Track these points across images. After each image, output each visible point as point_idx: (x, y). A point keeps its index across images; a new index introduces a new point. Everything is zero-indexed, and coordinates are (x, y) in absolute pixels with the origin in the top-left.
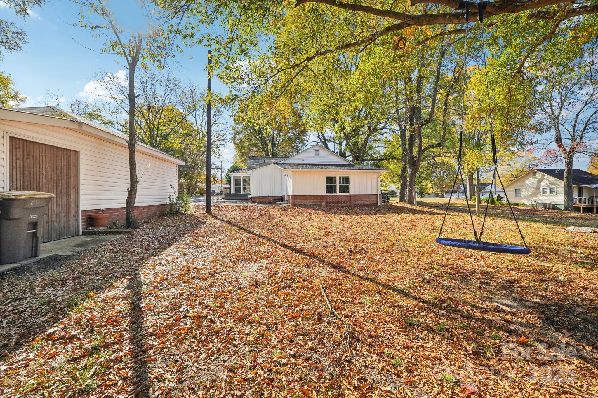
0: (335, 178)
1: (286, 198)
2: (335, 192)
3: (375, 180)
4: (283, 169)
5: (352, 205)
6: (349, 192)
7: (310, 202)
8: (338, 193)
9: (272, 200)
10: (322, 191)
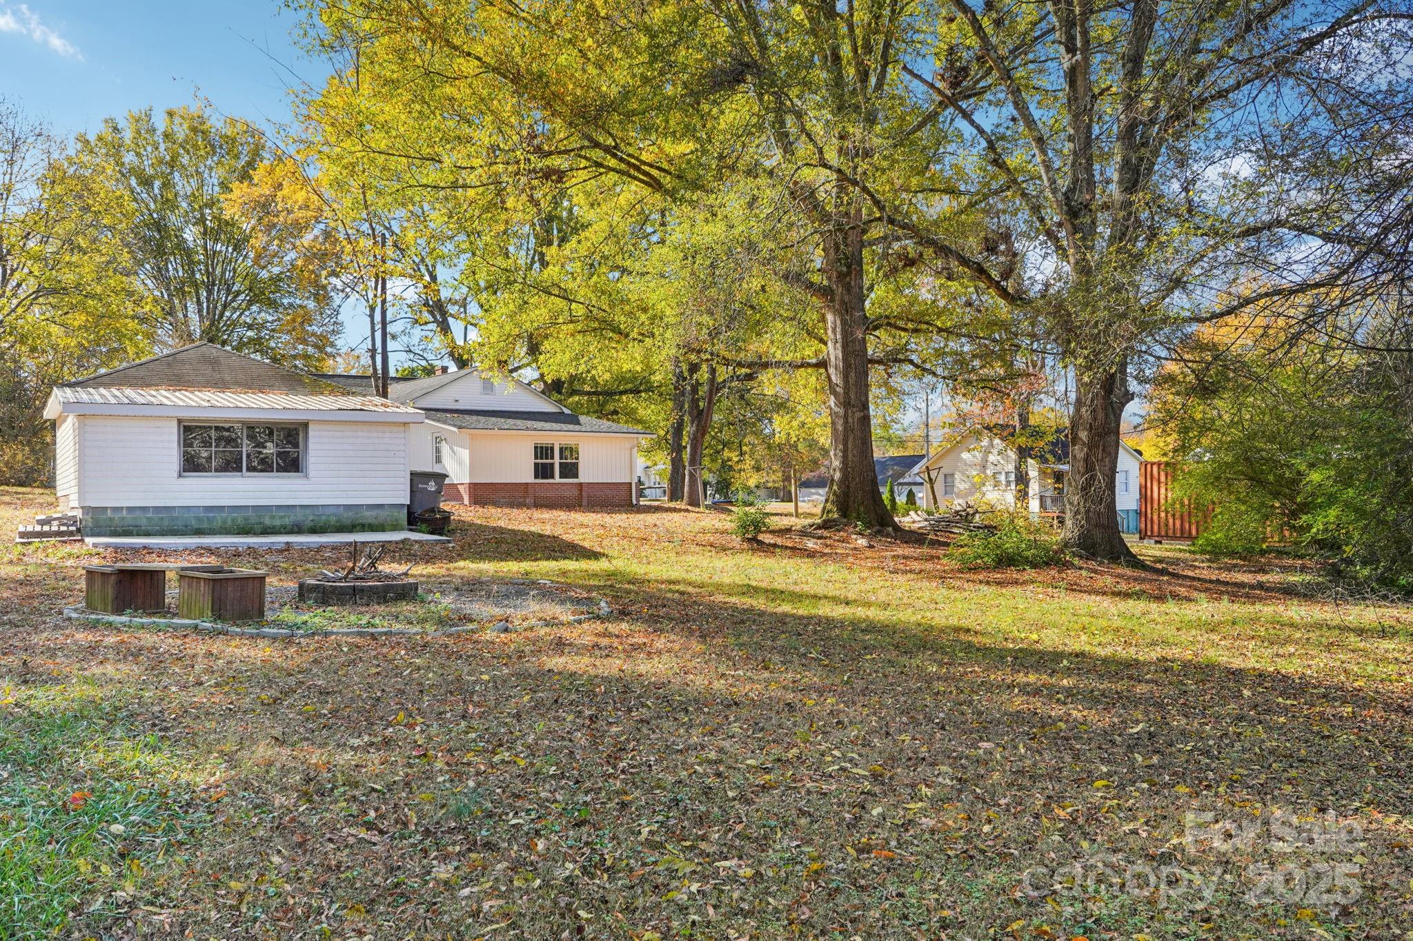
0: (552, 449)
2: (552, 477)
3: (628, 452)
5: (584, 503)
6: (577, 476)
7: (504, 498)
8: (557, 479)
10: (527, 476)
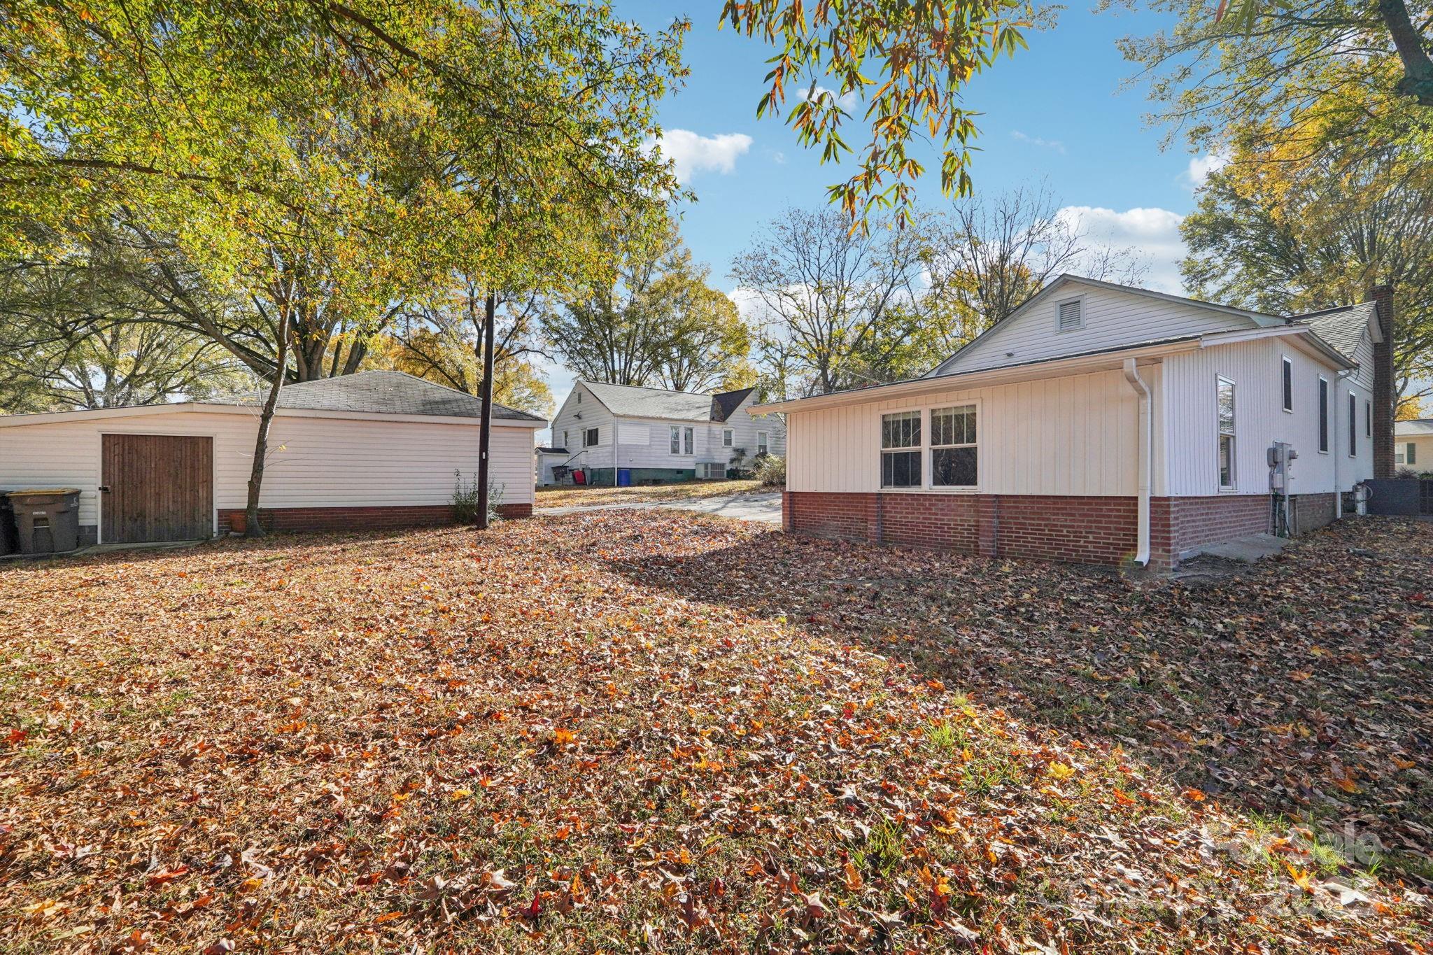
0: (918, 421)
2: (918, 482)
7: (835, 519)
8: (927, 486)
10: (868, 479)
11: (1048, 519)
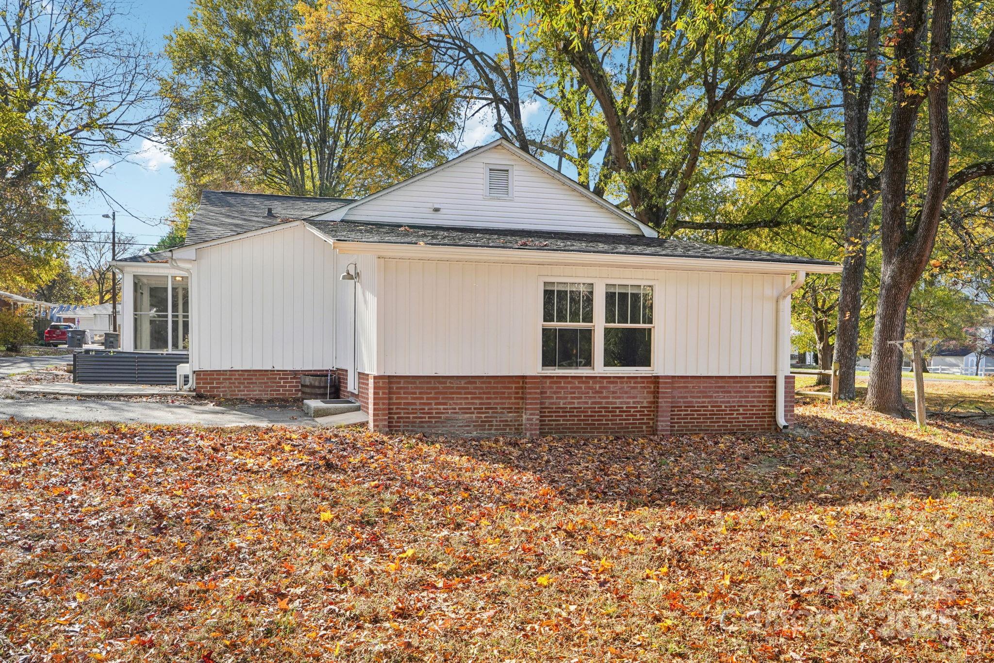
0: (588, 297)
1: (352, 385)
2: (588, 362)
3: (769, 307)
4: (331, 241)
5: (663, 424)
6: (646, 362)
7: (465, 411)
8: (599, 368)
9: (289, 389)
10: (525, 359)
11: (711, 397)
